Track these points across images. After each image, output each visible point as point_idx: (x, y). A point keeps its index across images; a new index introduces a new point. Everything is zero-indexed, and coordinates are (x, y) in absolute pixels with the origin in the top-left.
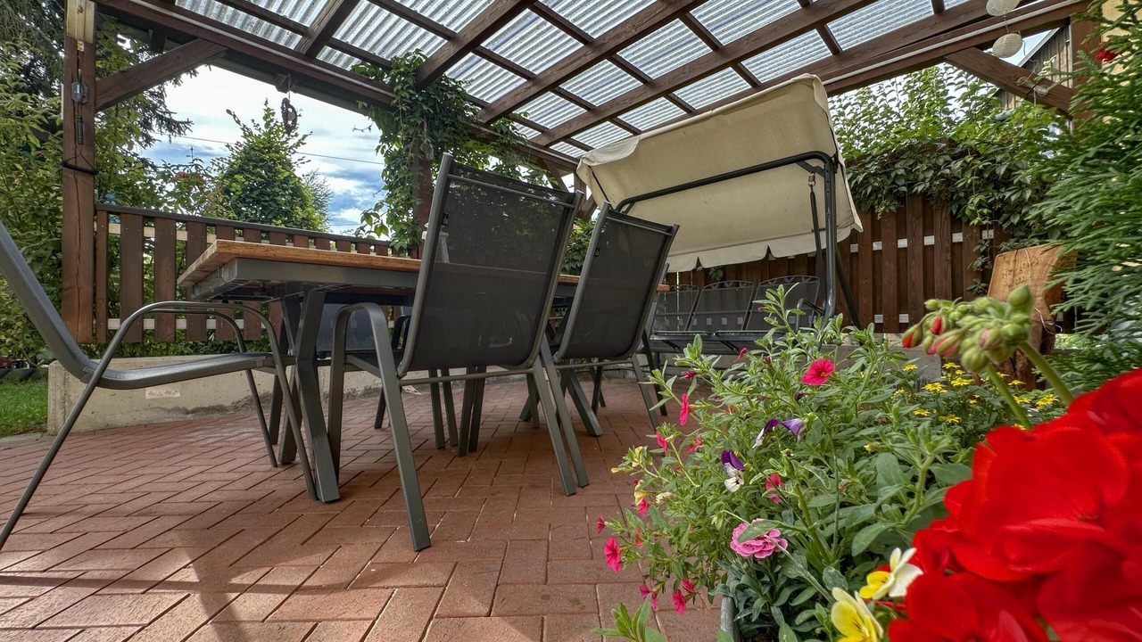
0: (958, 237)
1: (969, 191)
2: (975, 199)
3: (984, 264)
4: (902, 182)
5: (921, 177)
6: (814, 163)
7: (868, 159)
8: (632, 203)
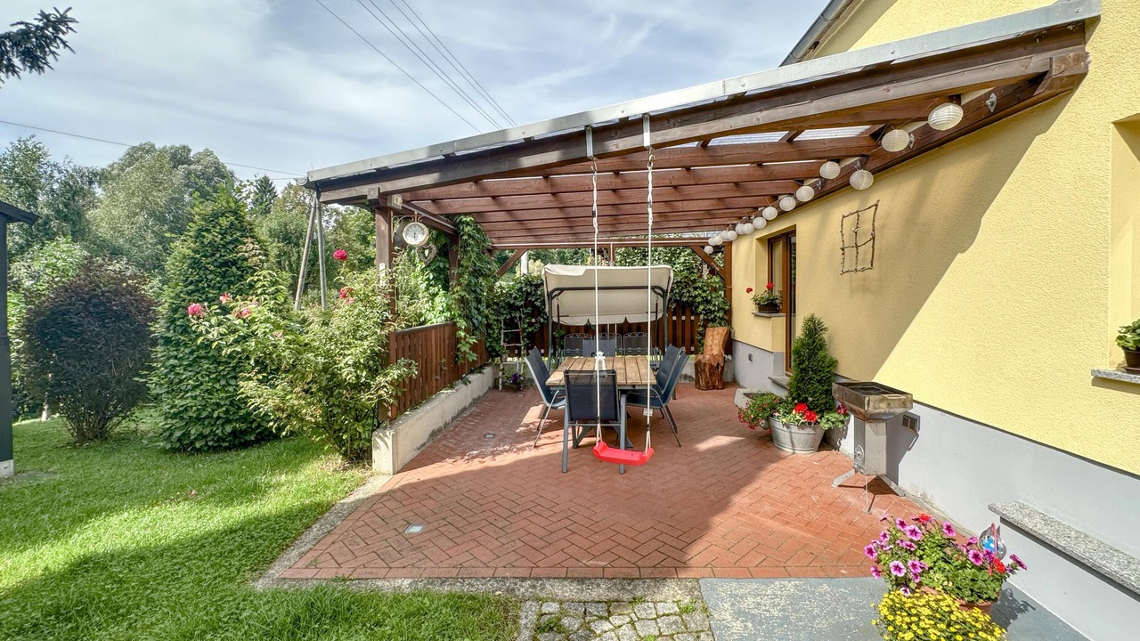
1: (699, 303)
2: (701, 307)
3: (703, 330)
6: (658, 291)
8: (562, 290)
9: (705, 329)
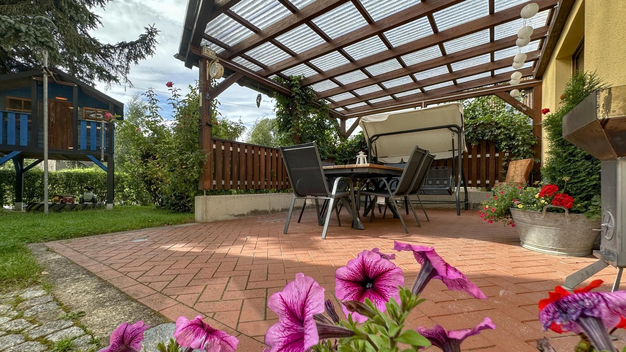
0: (497, 155)
1: (502, 140)
2: (504, 143)
3: (506, 164)
4: (480, 135)
5: (487, 134)
6: (454, 129)
7: (468, 126)
8: (378, 136)
9: (508, 163)
